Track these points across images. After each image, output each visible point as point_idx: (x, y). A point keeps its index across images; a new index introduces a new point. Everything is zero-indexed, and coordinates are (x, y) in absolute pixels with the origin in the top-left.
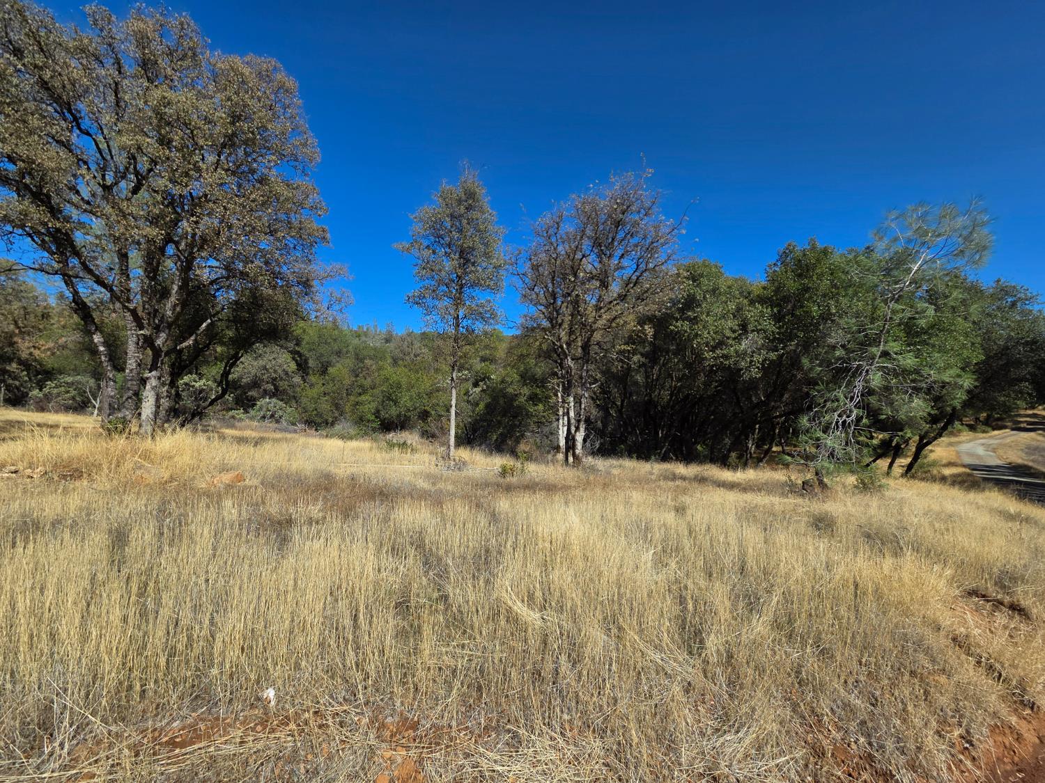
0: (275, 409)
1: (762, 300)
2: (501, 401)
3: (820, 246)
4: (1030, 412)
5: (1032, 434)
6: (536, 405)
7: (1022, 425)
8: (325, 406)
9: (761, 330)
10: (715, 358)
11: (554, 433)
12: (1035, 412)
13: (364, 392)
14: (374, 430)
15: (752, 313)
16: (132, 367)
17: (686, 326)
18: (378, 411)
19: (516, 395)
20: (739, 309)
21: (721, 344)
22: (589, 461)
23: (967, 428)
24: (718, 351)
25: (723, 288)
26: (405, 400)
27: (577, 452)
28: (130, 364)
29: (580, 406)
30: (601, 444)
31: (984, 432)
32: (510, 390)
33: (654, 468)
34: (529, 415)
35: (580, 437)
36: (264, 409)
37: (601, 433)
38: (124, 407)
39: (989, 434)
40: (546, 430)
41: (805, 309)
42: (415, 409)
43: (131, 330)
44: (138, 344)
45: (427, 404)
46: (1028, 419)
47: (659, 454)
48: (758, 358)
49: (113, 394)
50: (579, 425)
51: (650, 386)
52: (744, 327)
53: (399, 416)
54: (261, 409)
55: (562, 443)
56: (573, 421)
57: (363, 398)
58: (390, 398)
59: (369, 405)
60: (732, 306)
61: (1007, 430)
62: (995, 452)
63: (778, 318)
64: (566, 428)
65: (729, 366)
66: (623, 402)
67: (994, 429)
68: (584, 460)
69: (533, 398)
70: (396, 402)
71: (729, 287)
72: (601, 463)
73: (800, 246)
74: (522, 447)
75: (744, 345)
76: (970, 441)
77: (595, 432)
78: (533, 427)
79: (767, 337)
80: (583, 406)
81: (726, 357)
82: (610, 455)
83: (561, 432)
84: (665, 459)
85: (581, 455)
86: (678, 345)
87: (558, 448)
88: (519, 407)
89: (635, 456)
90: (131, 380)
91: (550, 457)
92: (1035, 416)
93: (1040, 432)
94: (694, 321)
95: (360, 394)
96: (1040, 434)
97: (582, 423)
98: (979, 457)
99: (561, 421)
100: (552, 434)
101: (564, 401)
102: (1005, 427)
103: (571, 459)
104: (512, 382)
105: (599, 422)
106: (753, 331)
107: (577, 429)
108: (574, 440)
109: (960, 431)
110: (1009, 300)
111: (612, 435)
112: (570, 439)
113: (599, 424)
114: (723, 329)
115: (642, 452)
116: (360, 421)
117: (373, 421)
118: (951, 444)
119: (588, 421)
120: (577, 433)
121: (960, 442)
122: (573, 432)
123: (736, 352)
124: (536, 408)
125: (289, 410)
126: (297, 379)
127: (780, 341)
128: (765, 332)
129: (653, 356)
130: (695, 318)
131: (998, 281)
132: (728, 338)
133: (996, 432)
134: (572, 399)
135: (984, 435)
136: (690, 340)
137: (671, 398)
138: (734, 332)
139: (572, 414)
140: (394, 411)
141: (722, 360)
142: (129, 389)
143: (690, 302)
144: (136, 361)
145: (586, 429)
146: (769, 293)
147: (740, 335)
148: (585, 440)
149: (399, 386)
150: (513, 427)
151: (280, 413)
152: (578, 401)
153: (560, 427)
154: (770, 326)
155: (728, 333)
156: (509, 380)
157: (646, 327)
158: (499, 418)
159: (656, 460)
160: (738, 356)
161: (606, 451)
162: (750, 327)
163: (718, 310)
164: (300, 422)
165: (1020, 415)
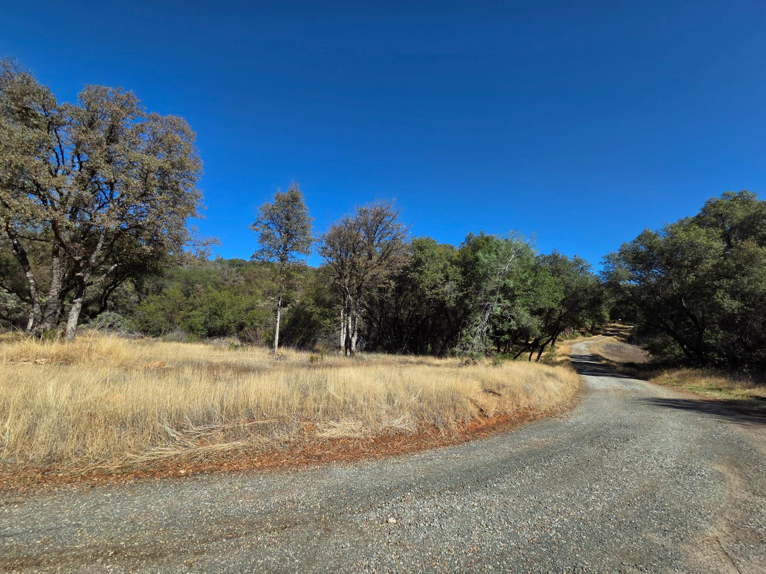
0: (114, 321)
1: (456, 263)
2: (303, 317)
3: (486, 235)
4: (613, 325)
5: (611, 338)
6: (325, 319)
7: (608, 332)
8: (160, 318)
9: (455, 280)
10: (432, 295)
11: (338, 338)
12: (616, 324)
13: (195, 308)
14: (202, 336)
15: (450, 270)
16: (54, 294)
17: (416, 275)
18: (206, 323)
19: (312, 313)
20: (445, 267)
21: (435, 287)
22: (359, 354)
23: (580, 334)
24: (433, 291)
25: (437, 255)
26: (228, 315)
27: (352, 348)
28: (52, 292)
29: (355, 322)
30: (367, 345)
31: (589, 336)
32: (307, 309)
33: (397, 358)
34: (320, 327)
35: (354, 340)
36: (104, 320)
37: (367, 338)
38: (46, 321)
39: (591, 338)
40: (332, 336)
41: (476, 270)
42: (235, 322)
43: (56, 269)
44: (59, 278)
45: (244, 318)
46: (611, 329)
47: (401, 350)
48: (453, 295)
49: (38, 312)
50: (354, 333)
51: (398, 308)
52: (447, 277)
53: (222, 326)
54: (101, 319)
55: (343, 344)
56: (350, 331)
57: (194, 312)
58: (215, 313)
59: (198, 318)
60: (441, 266)
61: (601, 335)
62: (589, 348)
63: (464, 274)
64: (345, 335)
65: (439, 299)
66: (381, 318)
67: (594, 335)
68: (356, 354)
69: (324, 316)
70: (220, 316)
71: (440, 254)
72: (366, 356)
73: (476, 235)
74: (317, 347)
75: (447, 288)
76: (581, 342)
77: (363, 337)
78: (323, 334)
79: (458, 284)
80: (356, 322)
81: (437, 294)
82: (372, 352)
83: (342, 337)
84: (405, 353)
85: (354, 351)
86: (412, 286)
87: (340, 347)
88: (314, 321)
89: (386, 352)
90: (53, 303)
91: (335, 352)
92: (615, 327)
93: (615, 336)
94: (421, 273)
95: (191, 311)
96: (615, 338)
97: (356, 332)
98: (580, 351)
99: (342, 330)
100: (335, 339)
101: (344, 319)
102: (600, 334)
103: (349, 353)
104: (309, 304)
105: (366, 331)
106: (451, 280)
107: (353, 335)
108: (351, 342)
109: (577, 336)
110: (580, 266)
111: (374, 339)
112: (348, 342)
113: (366, 332)
114: (436, 278)
115: (391, 349)
116: (191, 329)
117: (202, 330)
118: (570, 344)
119: (359, 331)
120: (353, 338)
121: (576, 343)
122: (350, 337)
123: (443, 292)
124: (325, 321)
125: (126, 322)
126: (134, 297)
127: (465, 287)
128: (457, 281)
129: (399, 291)
130: (422, 271)
131: (575, 256)
132: (439, 283)
133: (595, 337)
134: (350, 318)
135: (589, 338)
136: (419, 283)
137: (409, 316)
138: (442, 280)
139: (350, 327)
140: (218, 323)
141: (435, 296)
142: (51, 309)
143: (419, 263)
144: (58, 290)
145: (358, 335)
146: (459, 259)
147: (445, 282)
148: (357, 343)
149: (223, 304)
150: (310, 335)
151: (119, 323)
152: (354, 319)
153: (342, 334)
154: (460, 278)
155: (438, 281)
156: (307, 302)
157: (391, 281)
158: (301, 328)
159: (399, 354)
160: (443, 294)
161: (370, 349)
162: (450, 278)
163: (433, 267)
164: (137, 331)
165: (608, 327)
